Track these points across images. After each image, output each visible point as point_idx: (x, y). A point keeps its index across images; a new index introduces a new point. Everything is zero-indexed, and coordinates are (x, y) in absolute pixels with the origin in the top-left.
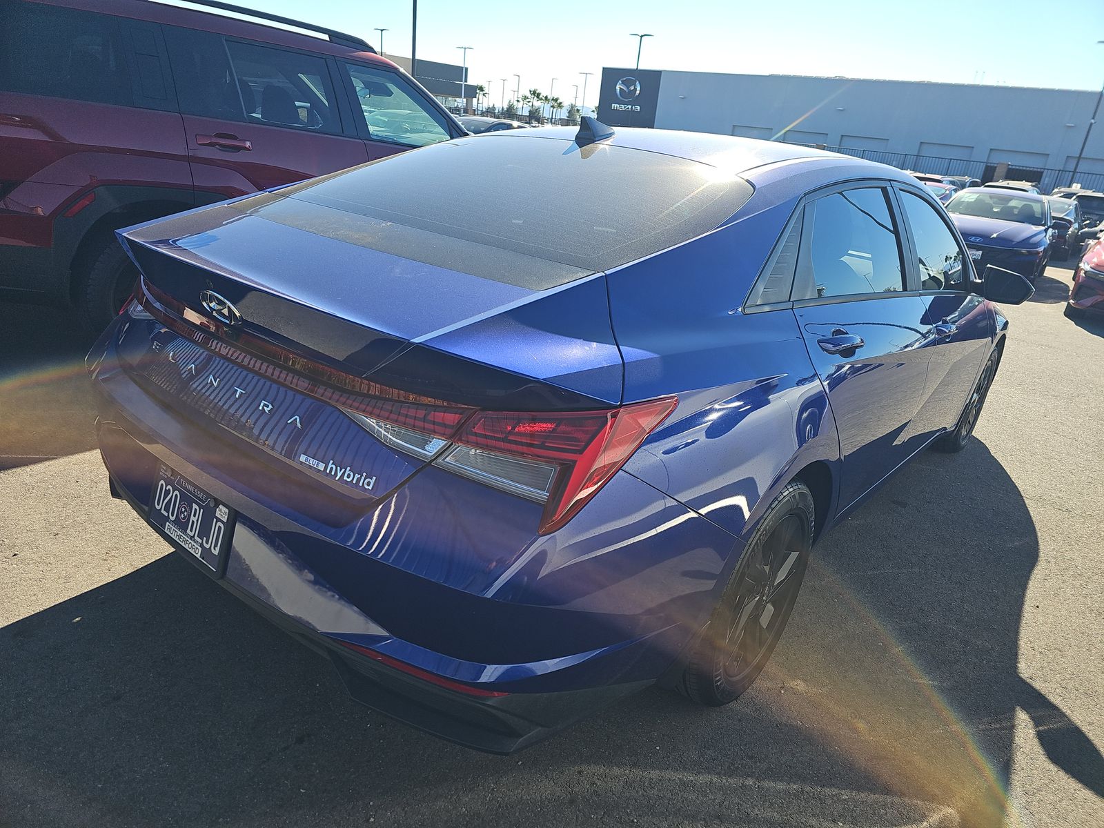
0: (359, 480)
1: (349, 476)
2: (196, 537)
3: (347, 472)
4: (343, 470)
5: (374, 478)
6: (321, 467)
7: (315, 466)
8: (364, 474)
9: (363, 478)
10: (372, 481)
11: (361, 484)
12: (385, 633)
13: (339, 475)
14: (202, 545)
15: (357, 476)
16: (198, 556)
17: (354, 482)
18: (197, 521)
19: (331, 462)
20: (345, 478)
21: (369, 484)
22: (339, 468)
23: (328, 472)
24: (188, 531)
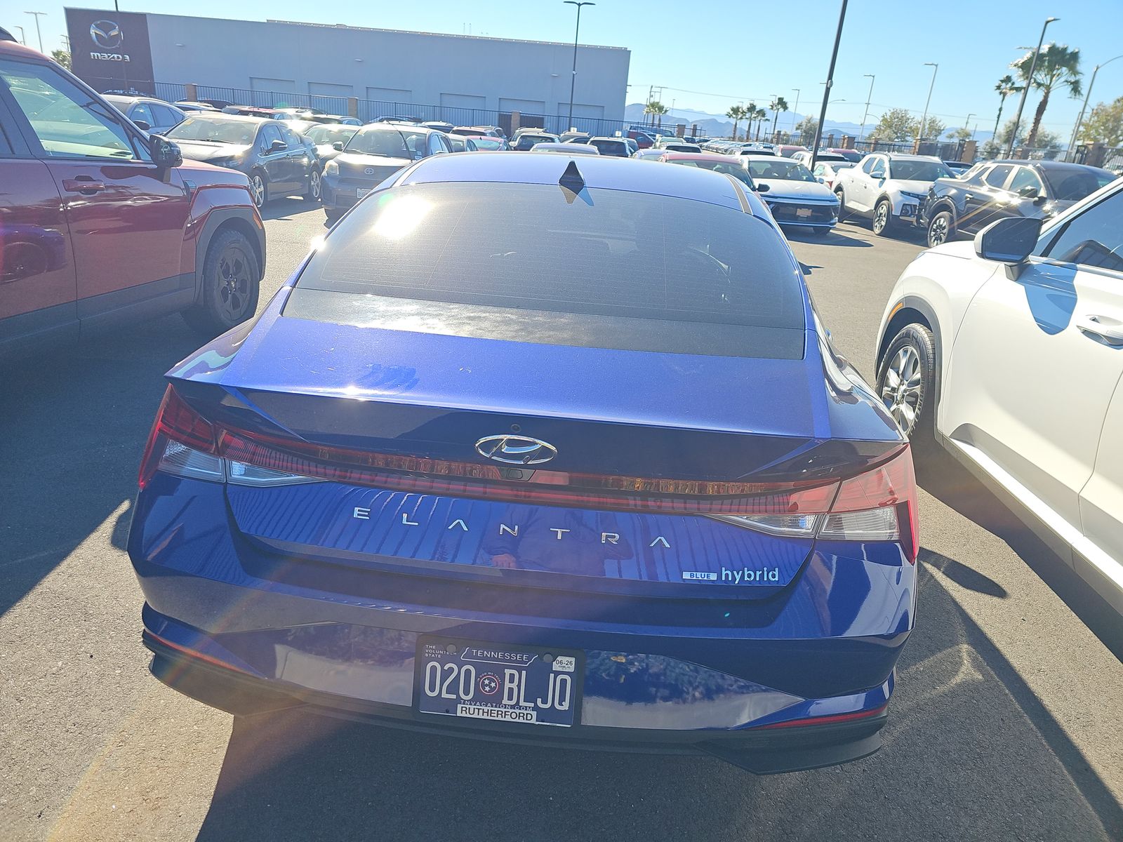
0: (762, 576)
1: (749, 576)
2: (522, 703)
3: (746, 573)
4: (741, 572)
5: (777, 569)
6: (713, 577)
7: (706, 578)
8: (765, 569)
9: (766, 573)
10: (776, 573)
11: (765, 579)
12: (801, 699)
13: (738, 578)
14: (536, 708)
15: (758, 573)
16: (534, 721)
17: (758, 579)
18: (519, 686)
19: (723, 569)
20: (746, 578)
21: (774, 576)
22: (735, 573)
23: (723, 579)
24: (505, 701)
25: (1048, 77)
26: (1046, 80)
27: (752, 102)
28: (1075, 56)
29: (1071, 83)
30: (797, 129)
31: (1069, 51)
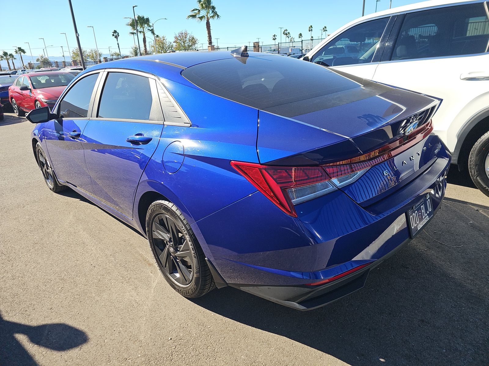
25: (142, 28)
26: (141, 30)
27: (3, 51)
28: (148, 20)
29: (150, 31)
30: (37, 61)
31: (145, 18)
